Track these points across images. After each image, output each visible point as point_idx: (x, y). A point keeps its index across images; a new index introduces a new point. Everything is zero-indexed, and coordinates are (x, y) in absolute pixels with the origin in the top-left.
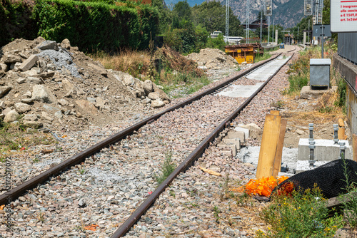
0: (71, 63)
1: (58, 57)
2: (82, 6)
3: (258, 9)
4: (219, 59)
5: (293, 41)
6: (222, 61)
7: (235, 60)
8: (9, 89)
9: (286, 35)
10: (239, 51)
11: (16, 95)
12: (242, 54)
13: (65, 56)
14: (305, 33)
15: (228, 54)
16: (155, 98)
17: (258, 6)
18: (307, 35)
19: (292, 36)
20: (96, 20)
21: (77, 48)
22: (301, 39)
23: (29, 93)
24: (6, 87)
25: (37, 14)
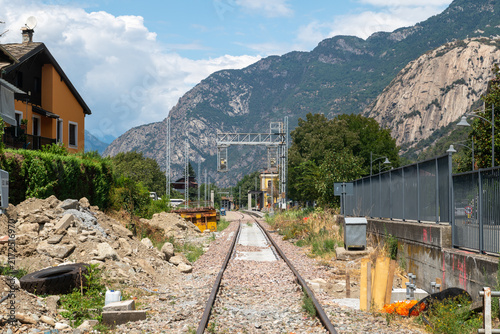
0: (95, 223)
1: (84, 217)
2: (59, 161)
3: (178, 162)
4: (179, 226)
5: (232, 207)
6: (184, 228)
7: (197, 228)
8: (74, 248)
9: (223, 198)
10: (198, 216)
11: (83, 254)
12: (203, 220)
13: (87, 216)
14: (250, 196)
15: (187, 220)
16: (178, 262)
17: (179, 159)
18: (253, 197)
19: (231, 199)
20: (70, 176)
21: (97, 207)
22: (245, 203)
23: (95, 251)
24: (71, 246)
25: (26, 171)
